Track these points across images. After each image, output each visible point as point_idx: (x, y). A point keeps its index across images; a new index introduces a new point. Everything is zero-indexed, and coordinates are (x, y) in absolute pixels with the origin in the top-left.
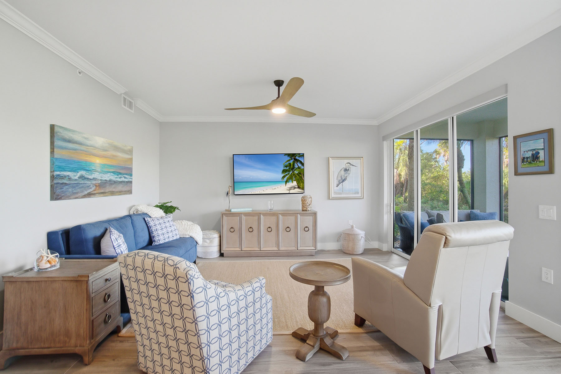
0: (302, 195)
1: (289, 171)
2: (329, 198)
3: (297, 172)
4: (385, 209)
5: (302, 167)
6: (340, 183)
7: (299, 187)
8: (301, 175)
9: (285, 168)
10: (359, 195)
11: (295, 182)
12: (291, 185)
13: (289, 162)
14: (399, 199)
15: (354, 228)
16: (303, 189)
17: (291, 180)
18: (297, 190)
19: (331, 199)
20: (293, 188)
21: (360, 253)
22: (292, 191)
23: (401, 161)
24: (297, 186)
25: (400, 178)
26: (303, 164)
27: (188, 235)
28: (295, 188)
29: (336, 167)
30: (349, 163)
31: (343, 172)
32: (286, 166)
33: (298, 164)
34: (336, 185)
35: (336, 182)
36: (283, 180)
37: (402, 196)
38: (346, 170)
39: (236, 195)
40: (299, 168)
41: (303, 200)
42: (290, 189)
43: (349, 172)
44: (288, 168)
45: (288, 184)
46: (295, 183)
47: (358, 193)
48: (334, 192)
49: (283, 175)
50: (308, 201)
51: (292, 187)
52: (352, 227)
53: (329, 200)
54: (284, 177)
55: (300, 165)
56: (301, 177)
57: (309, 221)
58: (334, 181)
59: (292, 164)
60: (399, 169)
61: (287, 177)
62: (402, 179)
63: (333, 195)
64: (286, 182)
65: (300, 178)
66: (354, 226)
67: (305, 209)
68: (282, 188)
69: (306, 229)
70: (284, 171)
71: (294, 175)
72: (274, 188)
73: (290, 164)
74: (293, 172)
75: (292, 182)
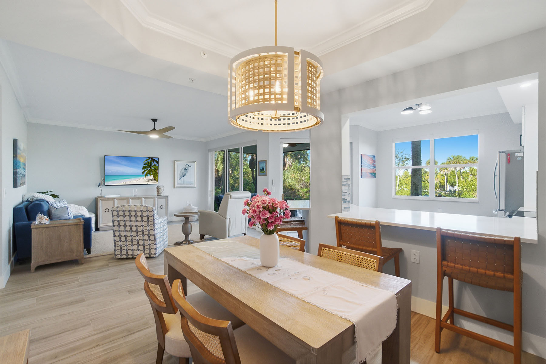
0: (157, 185)
1: (148, 168)
2: (174, 187)
3: (154, 169)
4: (209, 193)
5: (157, 165)
6: (182, 177)
7: (155, 180)
8: (156, 171)
9: (145, 165)
10: (194, 185)
11: (152, 175)
12: (148, 178)
13: (147, 161)
14: (217, 190)
15: (192, 206)
16: (158, 181)
17: (149, 174)
18: (153, 182)
19: (176, 188)
20: (151, 180)
21: (195, 220)
22: (150, 183)
23: (219, 159)
24: (153, 179)
25: (218, 173)
26: (158, 163)
27: (80, 214)
28: (152, 180)
29: (179, 167)
30: (188, 165)
31: (183, 171)
32: (146, 164)
33: (154, 162)
34: (179, 179)
35: (179, 177)
36: (143, 174)
37: (220, 188)
38: (185, 169)
39: (106, 185)
40: (155, 165)
41: (158, 189)
42: (148, 181)
43: (187, 170)
44: (147, 165)
45: (146, 177)
46: (152, 177)
47: (193, 184)
48: (178, 183)
49: (143, 170)
50: (162, 189)
51: (149, 180)
52: (190, 205)
53: (175, 189)
54: (144, 172)
55: (156, 163)
56: (157, 172)
57: (162, 202)
58: (177, 177)
59: (150, 162)
60: (218, 167)
61: (146, 172)
62: (220, 174)
63: (176, 185)
64: (146, 175)
65: (155, 173)
66: (191, 204)
67: (159, 194)
68: (143, 180)
69: (162, 207)
70: (144, 168)
71: (151, 170)
72: (136, 180)
73: (148, 162)
74: (151, 168)
75: (150, 176)
